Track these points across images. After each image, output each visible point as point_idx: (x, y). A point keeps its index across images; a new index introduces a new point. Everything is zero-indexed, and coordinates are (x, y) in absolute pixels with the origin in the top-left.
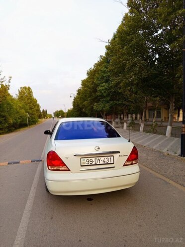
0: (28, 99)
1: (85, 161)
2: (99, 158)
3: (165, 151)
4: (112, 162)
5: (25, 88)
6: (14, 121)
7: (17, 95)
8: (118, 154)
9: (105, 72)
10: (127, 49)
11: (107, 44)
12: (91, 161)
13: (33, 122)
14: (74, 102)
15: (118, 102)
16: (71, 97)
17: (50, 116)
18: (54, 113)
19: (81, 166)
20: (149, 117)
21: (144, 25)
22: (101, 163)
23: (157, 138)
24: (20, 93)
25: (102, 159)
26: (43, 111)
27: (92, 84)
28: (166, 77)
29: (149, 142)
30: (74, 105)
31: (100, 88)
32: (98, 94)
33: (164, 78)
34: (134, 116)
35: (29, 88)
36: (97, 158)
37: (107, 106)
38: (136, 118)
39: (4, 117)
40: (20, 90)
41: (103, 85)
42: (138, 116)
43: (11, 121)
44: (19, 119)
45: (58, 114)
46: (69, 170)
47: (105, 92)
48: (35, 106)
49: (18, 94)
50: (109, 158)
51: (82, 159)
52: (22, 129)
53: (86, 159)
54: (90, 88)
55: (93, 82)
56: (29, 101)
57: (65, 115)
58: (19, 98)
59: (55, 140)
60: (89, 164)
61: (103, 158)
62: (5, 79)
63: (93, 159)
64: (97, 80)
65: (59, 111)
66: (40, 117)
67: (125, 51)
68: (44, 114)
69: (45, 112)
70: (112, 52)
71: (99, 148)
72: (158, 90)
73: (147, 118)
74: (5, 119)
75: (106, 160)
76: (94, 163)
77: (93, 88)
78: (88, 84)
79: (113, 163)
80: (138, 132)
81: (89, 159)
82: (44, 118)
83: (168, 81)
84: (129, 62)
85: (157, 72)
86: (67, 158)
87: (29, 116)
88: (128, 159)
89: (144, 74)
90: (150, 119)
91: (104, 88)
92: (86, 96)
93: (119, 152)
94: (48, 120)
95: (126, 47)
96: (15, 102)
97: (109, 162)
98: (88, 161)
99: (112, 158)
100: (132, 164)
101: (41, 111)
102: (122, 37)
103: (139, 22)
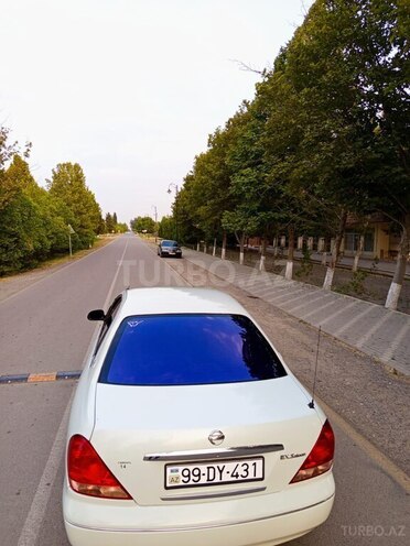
0: (74, 192)
1: (177, 474)
2: (221, 465)
3: (385, 358)
4: (259, 475)
5: (68, 166)
6: (39, 245)
7: (48, 181)
8: (278, 454)
9: (251, 142)
10: (308, 96)
11: (261, 80)
12: (196, 472)
13: (82, 243)
14: (176, 204)
15: (276, 216)
16: (169, 191)
17: (124, 229)
18: (132, 223)
19: (167, 488)
20: (346, 248)
21: (355, 34)
22: (226, 478)
23: (366, 312)
24: (56, 177)
25: (230, 466)
26: (108, 216)
27: (219, 168)
28: (399, 169)
29: (347, 326)
30: (176, 211)
31: (237, 179)
32: (232, 190)
33: (394, 170)
34: (310, 243)
35: (77, 167)
36: (215, 465)
37: (253, 224)
38: (315, 247)
39: (14, 236)
40: (56, 170)
41: (244, 172)
42: (321, 243)
43: (31, 246)
44: (50, 239)
45: (140, 225)
46: (130, 498)
47: (248, 190)
48: (88, 209)
49: (52, 180)
50: (250, 463)
51: (169, 469)
52: (55, 263)
53: (181, 468)
54: (213, 178)
55: (222, 163)
56: (76, 196)
57: (157, 228)
58: (53, 190)
59: (99, 381)
60: (191, 483)
61: (234, 464)
62: (16, 148)
63: (203, 468)
64: (233, 159)
65: (143, 220)
66: (99, 231)
67: (303, 101)
68: (111, 224)
69: (112, 220)
70: (271, 98)
71: (223, 437)
72: (376, 199)
73: (341, 250)
74: (16, 241)
75: (241, 471)
76: (203, 480)
77: (221, 178)
78: (210, 167)
79: (262, 479)
80: (318, 290)
81: (191, 468)
82: (110, 231)
83: (405, 179)
84: (311, 129)
85: (379, 156)
86: (123, 465)
87: (72, 231)
88: (307, 462)
89: (348, 160)
90: (346, 252)
91: (246, 180)
92: (203, 195)
93: (279, 447)
94: (119, 236)
95: (306, 90)
96: (43, 198)
97: (251, 476)
98: (186, 473)
99: (259, 463)
100: (316, 474)
101: (104, 217)
102: (298, 63)
103: (345, 26)
